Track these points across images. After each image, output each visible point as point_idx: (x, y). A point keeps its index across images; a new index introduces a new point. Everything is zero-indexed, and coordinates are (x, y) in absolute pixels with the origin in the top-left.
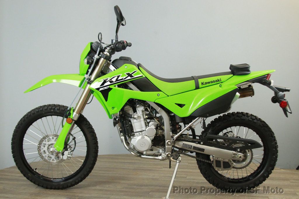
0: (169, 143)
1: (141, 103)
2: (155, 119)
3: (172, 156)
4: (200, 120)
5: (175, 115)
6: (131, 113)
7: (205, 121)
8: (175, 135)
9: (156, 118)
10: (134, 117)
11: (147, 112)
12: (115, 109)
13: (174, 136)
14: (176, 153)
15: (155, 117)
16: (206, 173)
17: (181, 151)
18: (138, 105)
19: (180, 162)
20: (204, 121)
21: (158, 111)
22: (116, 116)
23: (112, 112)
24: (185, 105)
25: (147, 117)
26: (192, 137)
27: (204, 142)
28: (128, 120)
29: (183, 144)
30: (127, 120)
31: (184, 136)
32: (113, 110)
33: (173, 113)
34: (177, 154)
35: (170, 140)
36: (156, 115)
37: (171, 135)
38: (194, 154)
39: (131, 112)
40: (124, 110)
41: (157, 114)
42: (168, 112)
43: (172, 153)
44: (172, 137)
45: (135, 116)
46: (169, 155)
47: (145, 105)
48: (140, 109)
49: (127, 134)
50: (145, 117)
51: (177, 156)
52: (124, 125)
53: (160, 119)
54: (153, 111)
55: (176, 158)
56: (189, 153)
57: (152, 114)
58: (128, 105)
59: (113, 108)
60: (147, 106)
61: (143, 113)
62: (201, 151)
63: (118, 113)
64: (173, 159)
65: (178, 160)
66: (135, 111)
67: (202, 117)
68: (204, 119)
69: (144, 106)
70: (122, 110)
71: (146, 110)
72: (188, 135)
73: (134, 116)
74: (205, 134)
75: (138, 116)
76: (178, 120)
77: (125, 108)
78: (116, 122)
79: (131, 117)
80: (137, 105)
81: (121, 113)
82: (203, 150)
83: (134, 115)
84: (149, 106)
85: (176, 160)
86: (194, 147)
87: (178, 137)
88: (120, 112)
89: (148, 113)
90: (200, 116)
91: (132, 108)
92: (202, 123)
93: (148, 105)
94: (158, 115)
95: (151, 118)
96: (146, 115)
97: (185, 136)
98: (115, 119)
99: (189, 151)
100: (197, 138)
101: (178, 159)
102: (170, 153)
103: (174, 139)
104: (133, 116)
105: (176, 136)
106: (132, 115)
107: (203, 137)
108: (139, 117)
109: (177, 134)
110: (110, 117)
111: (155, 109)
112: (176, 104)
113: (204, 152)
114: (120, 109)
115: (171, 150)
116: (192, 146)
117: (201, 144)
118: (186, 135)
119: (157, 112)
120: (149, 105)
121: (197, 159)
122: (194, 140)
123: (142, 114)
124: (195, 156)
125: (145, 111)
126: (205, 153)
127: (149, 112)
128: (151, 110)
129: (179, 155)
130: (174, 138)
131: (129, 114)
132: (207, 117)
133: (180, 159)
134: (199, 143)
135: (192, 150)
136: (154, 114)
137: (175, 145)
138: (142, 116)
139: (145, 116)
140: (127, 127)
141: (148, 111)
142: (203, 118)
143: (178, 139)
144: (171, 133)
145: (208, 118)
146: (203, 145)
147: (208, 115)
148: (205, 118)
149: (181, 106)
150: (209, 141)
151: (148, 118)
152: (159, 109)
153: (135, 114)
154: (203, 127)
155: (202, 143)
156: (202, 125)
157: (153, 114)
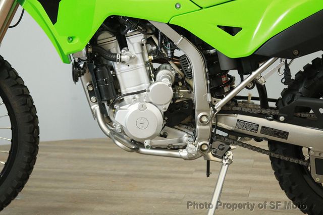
0: (205, 119)
1: (138, 25)
2: (170, 62)
3: (211, 149)
4: (279, 63)
5: (217, 54)
6: (113, 51)
7: (290, 67)
8: (218, 101)
9: (173, 61)
10: (122, 60)
11: (152, 46)
12: (74, 40)
13: (215, 102)
14: (221, 143)
15: (170, 59)
16: (294, 187)
17: (233, 137)
18: (129, 32)
19: (231, 162)
20: (287, 66)
21: (177, 44)
22: (79, 59)
23: (68, 48)
24: (241, 29)
25: (151, 57)
26: (258, 102)
27: (286, 115)
28: (106, 65)
29: (238, 120)
30: (104, 67)
31: (241, 100)
32: (71, 44)
33: (213, 48)
34: (224, 144)
35: (208, 111)
36: (172, 53)
37: (210, 100)
38: (264, 145)
39: (114, 47)
40: (98, 42)
41: (176, 51)
42: (202, 46)
43: (211, 142)
44: (212, 105)
45: (124, 58)
46: (206, 148)
47: (147, 30)
48: (135, 40)
49: (105, 99)
50: (147, 60)
51: (222, 149)
52: (97, 79)
53: (183, 62)
54: (166, 43)
55: (220, 153)
56: (252, 142)
57: (164, 52)
58: (107, 30)
59: (71, 39)
60: (151, 32)
61: (142, 49)
62: (280, 137)
63: (84, 51)
64: (214, 156)
65: (226, 159)
66: (123, 44)
67: (282, 57)
68: (286, 61)
69: (145, 33)
70: (94, 41)
71: (150, 41)
72: (250, 98)
73: (122, 57)
74: (289, 98)
75: (131, 58)
76: (224, 66)
77: (101, 37)
78: (80, 72)
79: (115, 60)
80: (127, 31)
81: (90, 50)
82: (285, 134)
83: (121, 55)
84: (156, 32)
85: (222, 158)
86: (263, 127)
87: (227, 104)
88: (87, 47)
89: (154, 48)
90: (277, 56)
91: (115, 38)
92: (282, 71)
93: (154, 29)
94: (177, 53)
95: (161, 60)
96: (149, 54)
97: (243, 101)
98: (76, 65)
99: (251, 137)
100: (272, 104)
101: (226, 157)
102: (208, 143)
103: (215, 110)
104: (118, 57)
105: (220, 103)
106: (116, 54)
107: (286, 104)
108: (134, 58)
109: (222, 98)
110: (66, 59)
111: (170, 41)
112: (219, 26)
113: (286, 138)
114: (87, 41)
115: (208, 135)
116: (258, 125)
117: (279, 121)
118: (246, 98)
119: (174, 47)
120: (157, 30)
121: (272, 155)
122: (264, 111)
123: (141, 51)
124: (267, 148)
125: (146, 44)
126: (290, 140)
127: (157, 47)
128: (161, 41)
129: (226, 147)
130: (215, 108)
131: (109, 52)
132: (293, 57)
133: (231, 157)
134: (276, 118)
135: (259, 134)
136: (169, 52)
137: (219, 123)
138: (139, 57)
139: (146, 55)
140: (106, 82)
141: (156, 45)
142: (284, 60)
143: (226, 108)
144: (209, 95)
145: (295, 60)
146: (284, 122)
147: (296, 52)
148: (289, 61)
149: (232, 31)
150: (299, 114)
151: (155, 61)
152: (178, 39)
153: (123, 51)
154: (284, 81)
155: (282, 118)
156: (283, 76)
157: (166, 52)
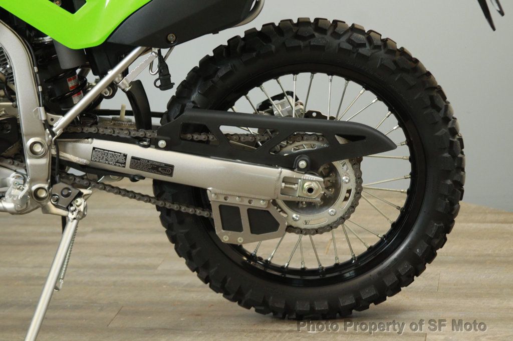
0: (38, 149)
3: (51, 195)
4: (149, 56)
7: (167, 61)
8: (58, 119)
13: (52, 120)
14: (66, 186)
16: (194, 252)
19: (82, 216)
20: (162, 61)
26: (133, 118)
27: (168, 138)
29: (94, 148)
33: (44, 35)
34: (70, 187)
35: (42, 135)
37: (43, 118)
43: (53, 182)
44: (48, 125)
46: (43, 194)
51: (68, 195)
55: (64, 201)
62: (162, 174)
64: (56, 206)
65: (72, 212)
67: (153, 47)
68: (159, 51)
72: (123, 113)
74: (176, 110)
82: (168, 169)
85: (67, 209)
86: (133, 158)
92: (156, 68)
101: (72, 208)
102: (46, 186)
103: (53, 134)
105: (60, 122)
109: (63, 113)
113: (171, 175)
115: (45, 173)
116: (125, 156)
117: (157, 147)
118: (117, 112)
121: (152, 201)
122: (134, 133)
126: (176, 178)
129: (74, 192)
130: (54, 129)
132: (170, 45)
133: (82, 208)
134: (154, 143)
135: (127, 169)
137: (60, 154)
142: (156, 51)
143: (72, 130)
144: (42, 109)
146: (167, 148)
147: (172, 38)
148: (164, 52)
150: (189, 136)
154: (159, 83)
155: (162, 143)
156: (157, 76)
